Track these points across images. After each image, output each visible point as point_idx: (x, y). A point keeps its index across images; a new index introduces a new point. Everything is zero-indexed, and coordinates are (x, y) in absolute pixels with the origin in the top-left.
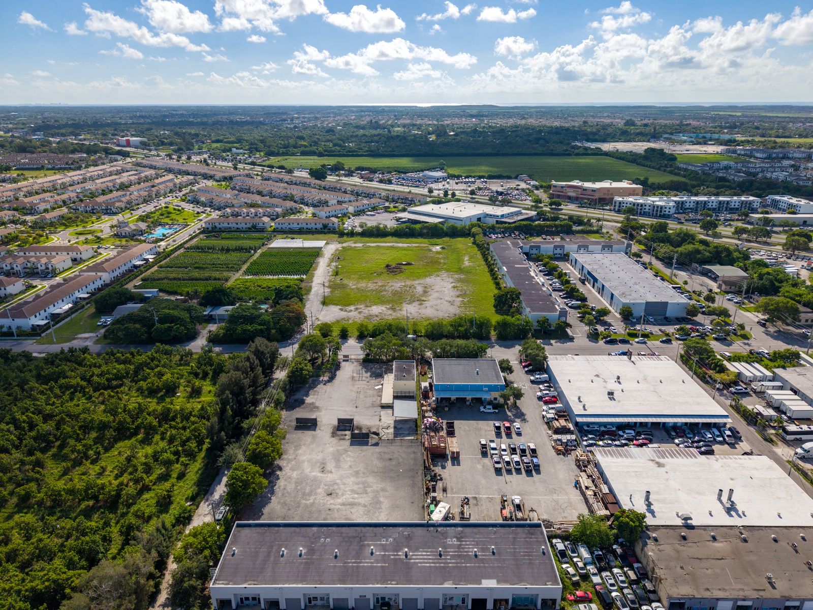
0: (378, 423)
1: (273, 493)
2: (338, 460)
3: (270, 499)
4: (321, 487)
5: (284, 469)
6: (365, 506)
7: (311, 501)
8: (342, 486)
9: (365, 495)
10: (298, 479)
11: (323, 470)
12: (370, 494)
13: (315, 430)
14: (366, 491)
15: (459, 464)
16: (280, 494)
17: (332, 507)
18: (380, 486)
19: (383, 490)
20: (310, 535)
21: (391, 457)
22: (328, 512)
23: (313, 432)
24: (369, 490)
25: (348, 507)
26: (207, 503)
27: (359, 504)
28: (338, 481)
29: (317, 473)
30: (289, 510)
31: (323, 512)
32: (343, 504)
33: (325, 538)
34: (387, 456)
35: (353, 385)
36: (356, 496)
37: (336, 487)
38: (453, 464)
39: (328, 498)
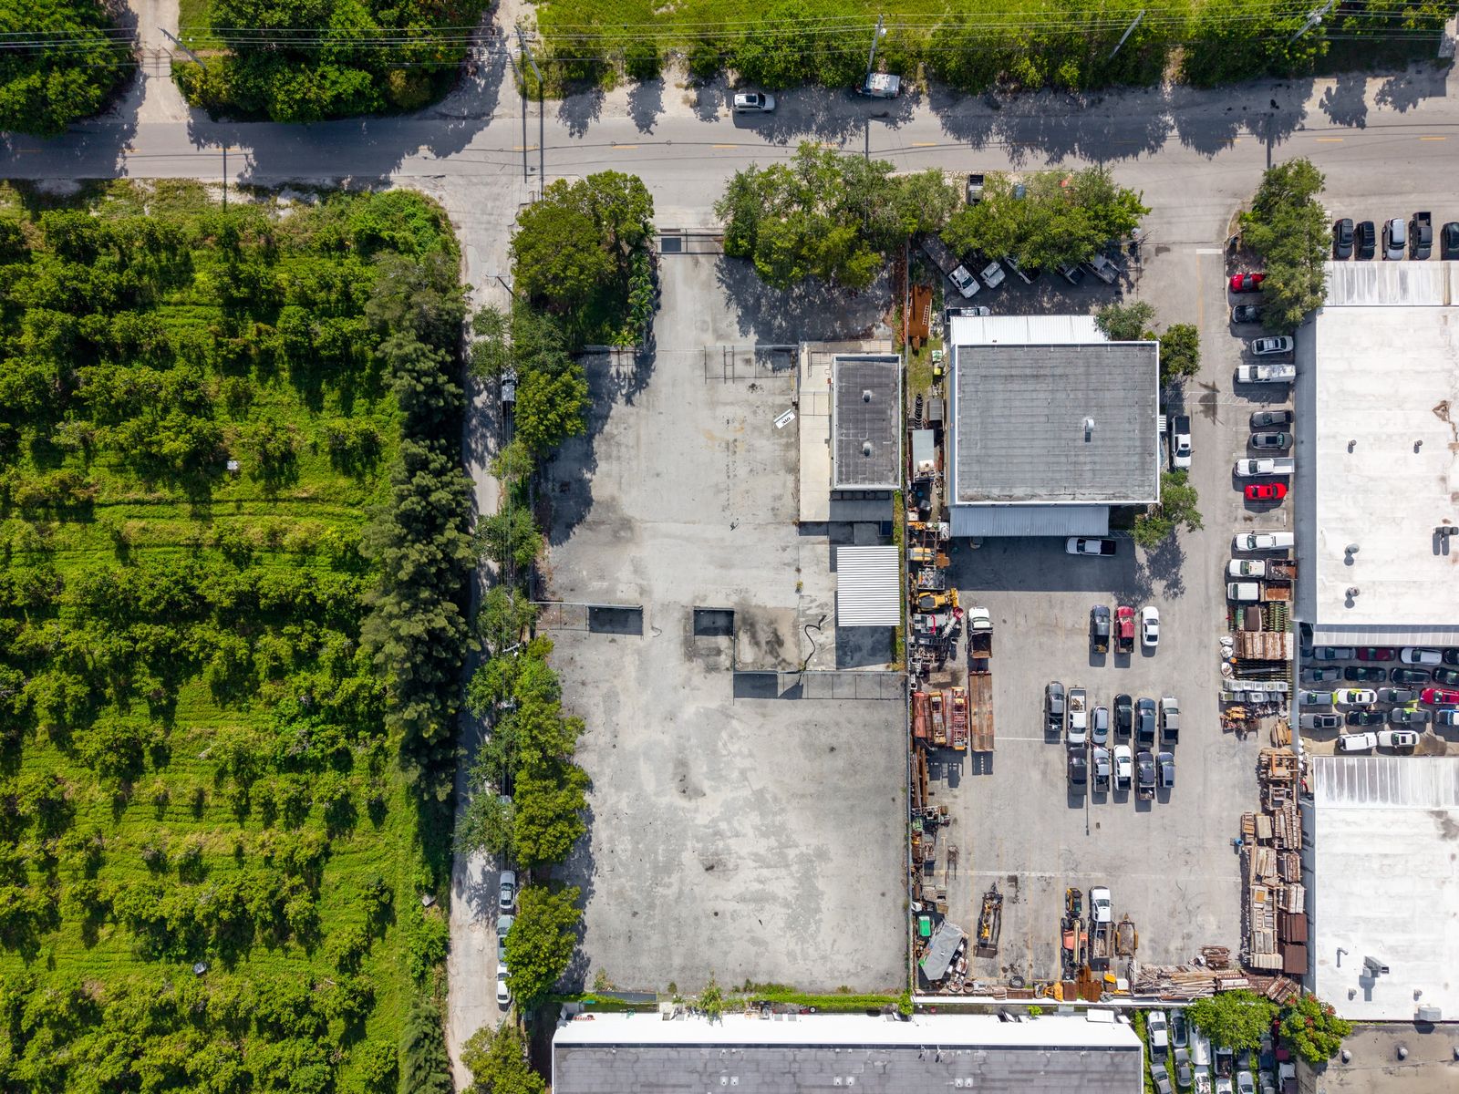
0: (792, 600)
1: (590, 864)
2: (714, 752)
3: (590, 883)
4: (689, 844)
5: (596, 784)
6: (787, 905)
7: (675, 889)
8: (732, 842)
9: (784, 872)
10: (634, 817)
11: (687, 789)
12: (795, 868)
13: (640, 632)
14: (783, 856)
15: (989, 772)
16: (606, 868)
17: (720, 906)
18: (814, 842)
19: (822, 854)
20: (700, 1067)
21: (834, 743)
22: (714, 920)
23: (636, 638)
24: (792, 853)
25: (752, 906)
26: (465, 897)
27: (774, 898)
28: (723, 826)
29: (671, 797)
30: (635, 914)
31: (703, 921)
32: (742, 899)
33: (730, 1076)
34: (825, 739)
35: (713, 404)
36: (765, 872)
37: (721, 844)
38: (976, 771)
39: (709, 878)
